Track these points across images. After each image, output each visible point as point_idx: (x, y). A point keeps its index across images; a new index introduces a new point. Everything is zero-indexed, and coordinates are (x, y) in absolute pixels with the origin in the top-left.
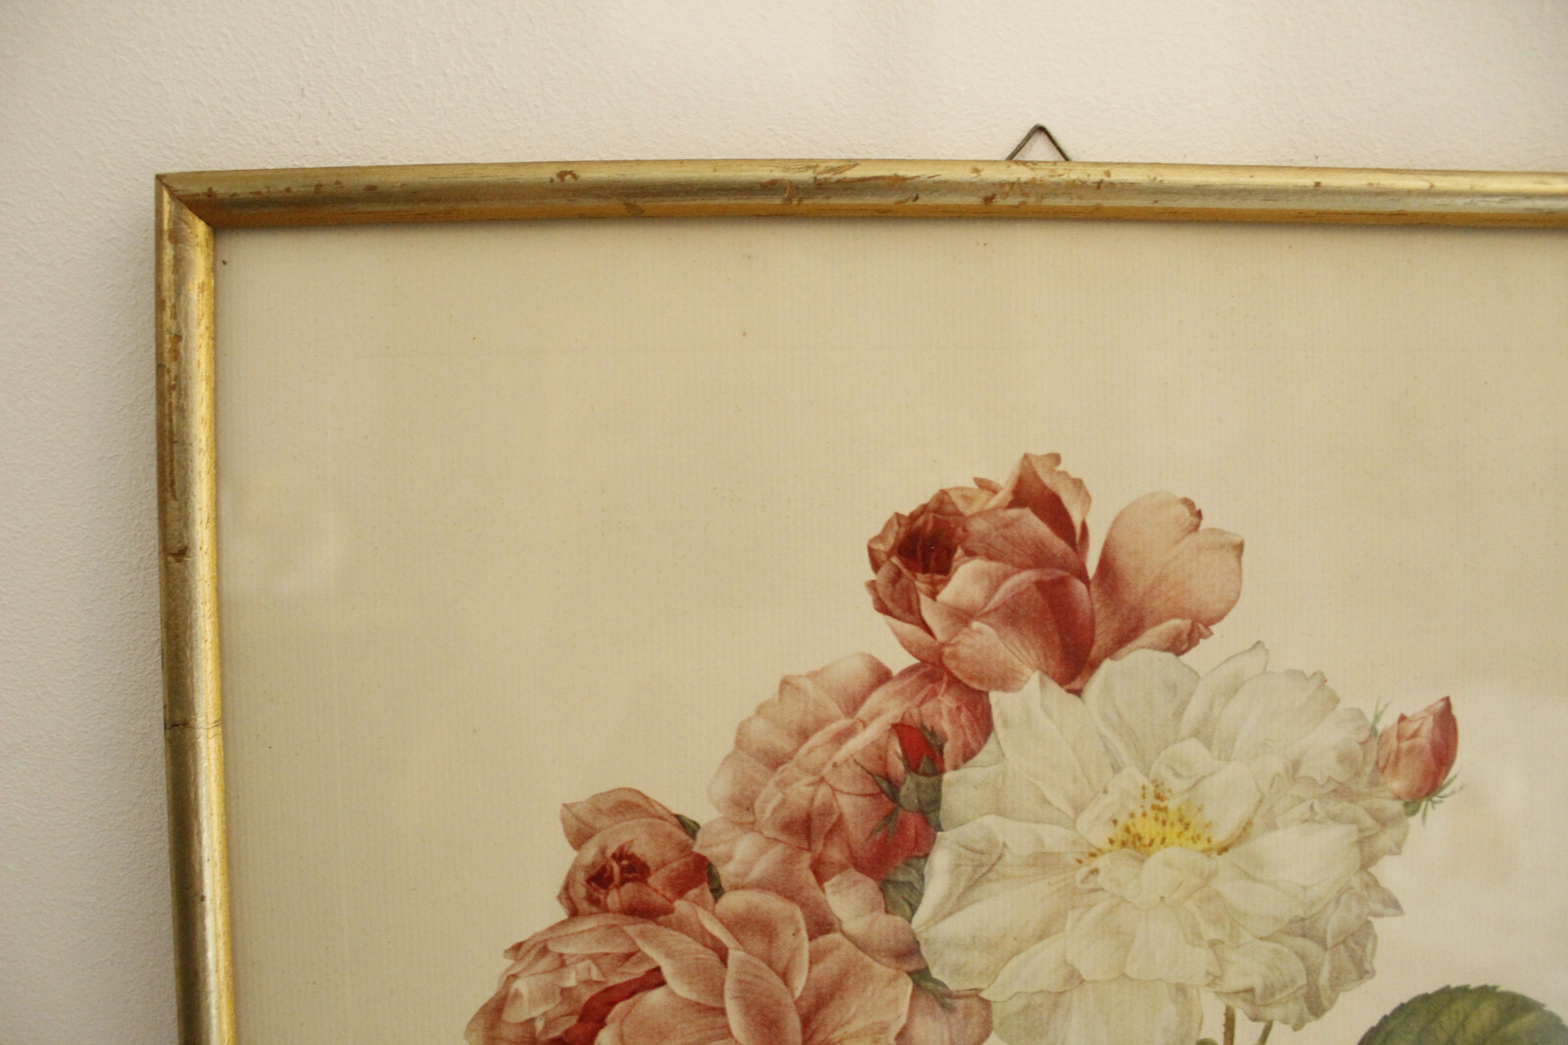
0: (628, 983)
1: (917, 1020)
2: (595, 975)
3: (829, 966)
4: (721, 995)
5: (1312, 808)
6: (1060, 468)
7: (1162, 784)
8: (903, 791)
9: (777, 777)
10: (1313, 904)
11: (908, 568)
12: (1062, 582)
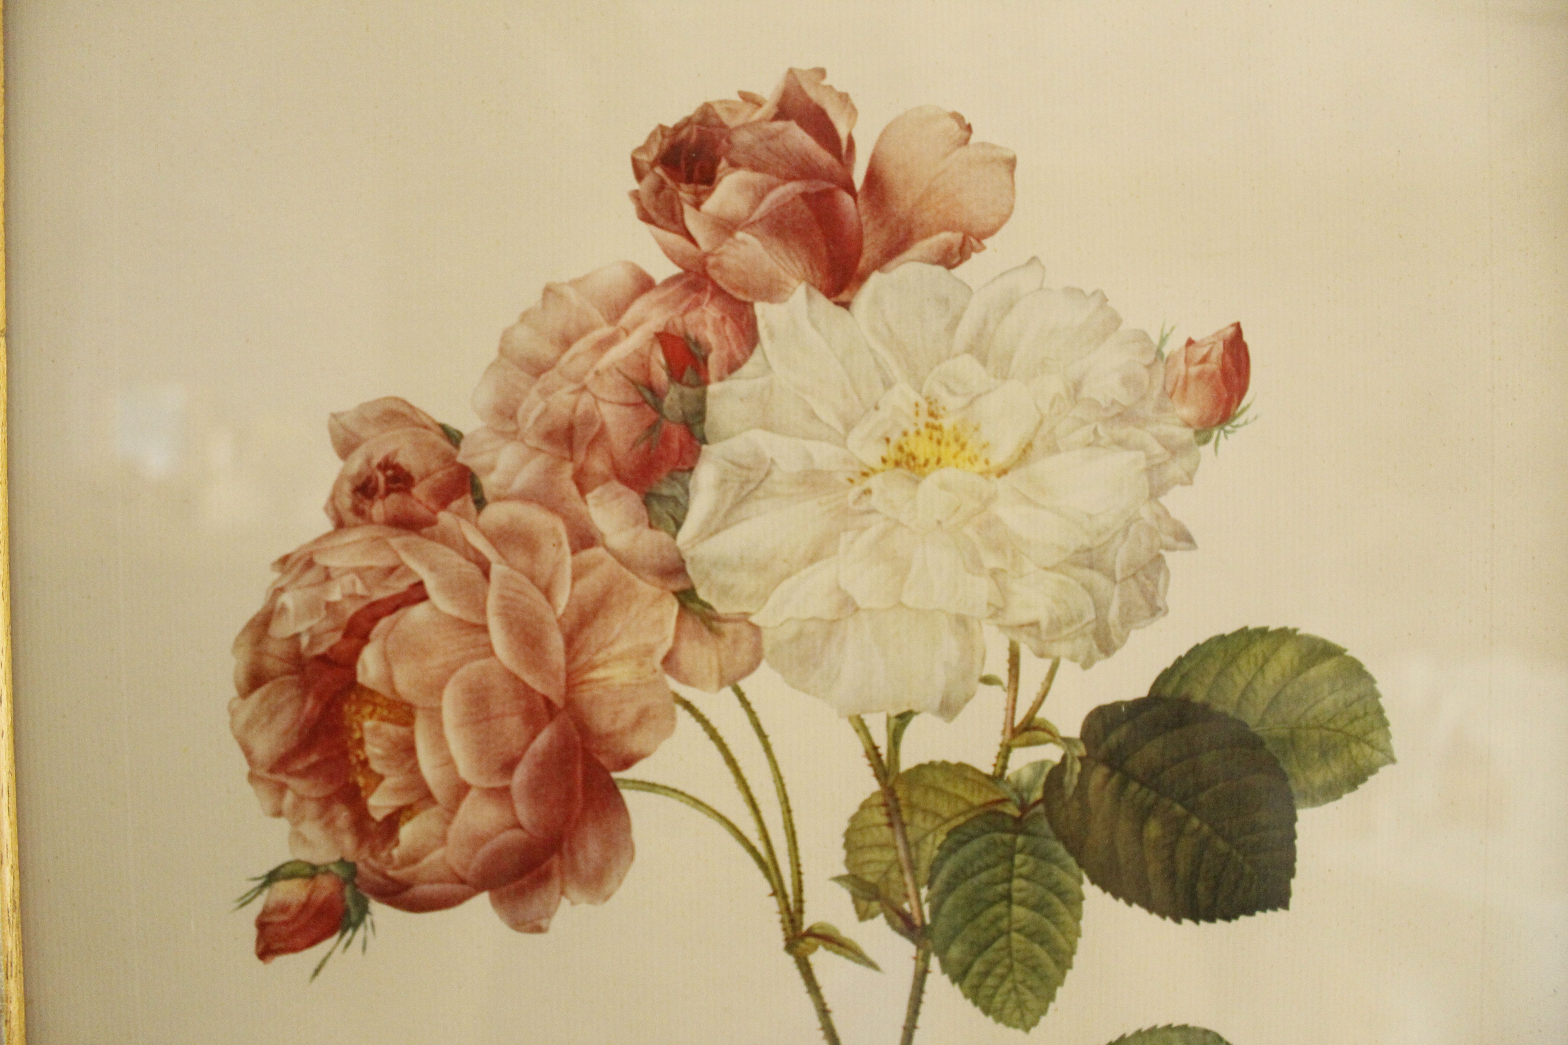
0: (392, 598)
1: (684, 644)
2: (360, 589)
3: (592, 583)
4: (483, 611)
5: (1095, 431)
6: (826, 82)
7: (936, 401)
8: (667, 400)
9: (539, 385)
10: (1099, 534)
11: (673, 178)
12: (828, 194)
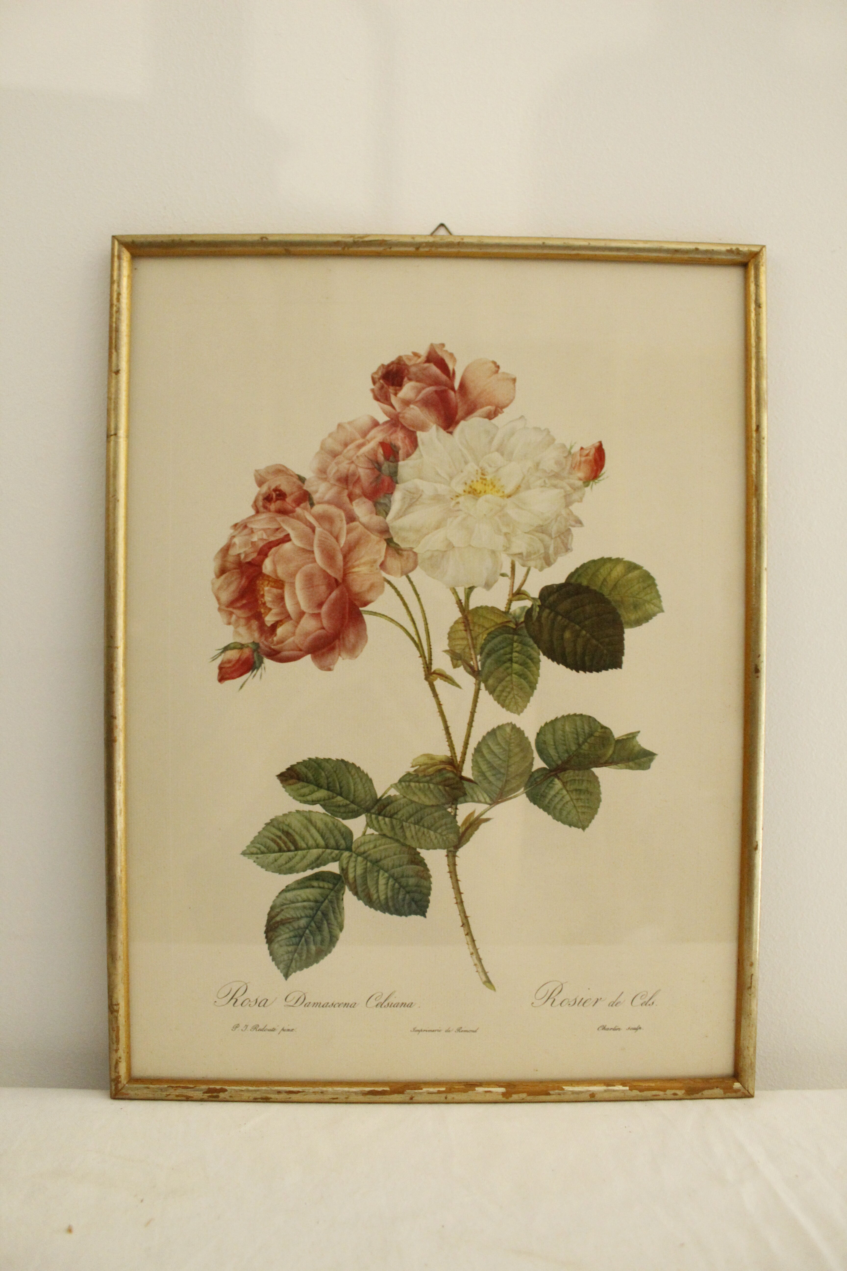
0: (277, 540)
1: (388, 559)
2: (265, 537)
3: (354, 535)
4: (312, 546)
5: (545, 481)
6: (445, 349)
7: (484, 469)
8: (383, 468)
9: (336, 461)
10: (546, 520)
11: (386, 384)
12: (445, 391)
